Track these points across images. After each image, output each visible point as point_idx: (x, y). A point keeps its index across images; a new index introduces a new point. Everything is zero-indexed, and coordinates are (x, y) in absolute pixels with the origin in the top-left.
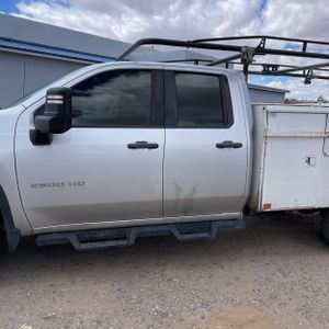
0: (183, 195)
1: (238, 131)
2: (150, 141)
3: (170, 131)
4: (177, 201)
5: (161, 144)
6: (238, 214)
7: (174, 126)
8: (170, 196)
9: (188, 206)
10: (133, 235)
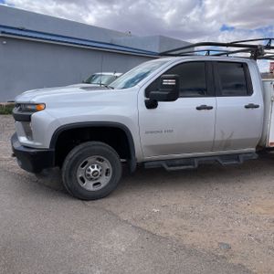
0: (226, 138)
4: (222, 141)
5: (214, 107)
6: (254, 149)
9: (227, 144)
10: (196, 161)
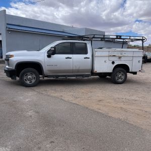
1: (89, 55)
2: (70, 57)
3: (74, 55)
7: (75, 54)
8: (74, 68)
